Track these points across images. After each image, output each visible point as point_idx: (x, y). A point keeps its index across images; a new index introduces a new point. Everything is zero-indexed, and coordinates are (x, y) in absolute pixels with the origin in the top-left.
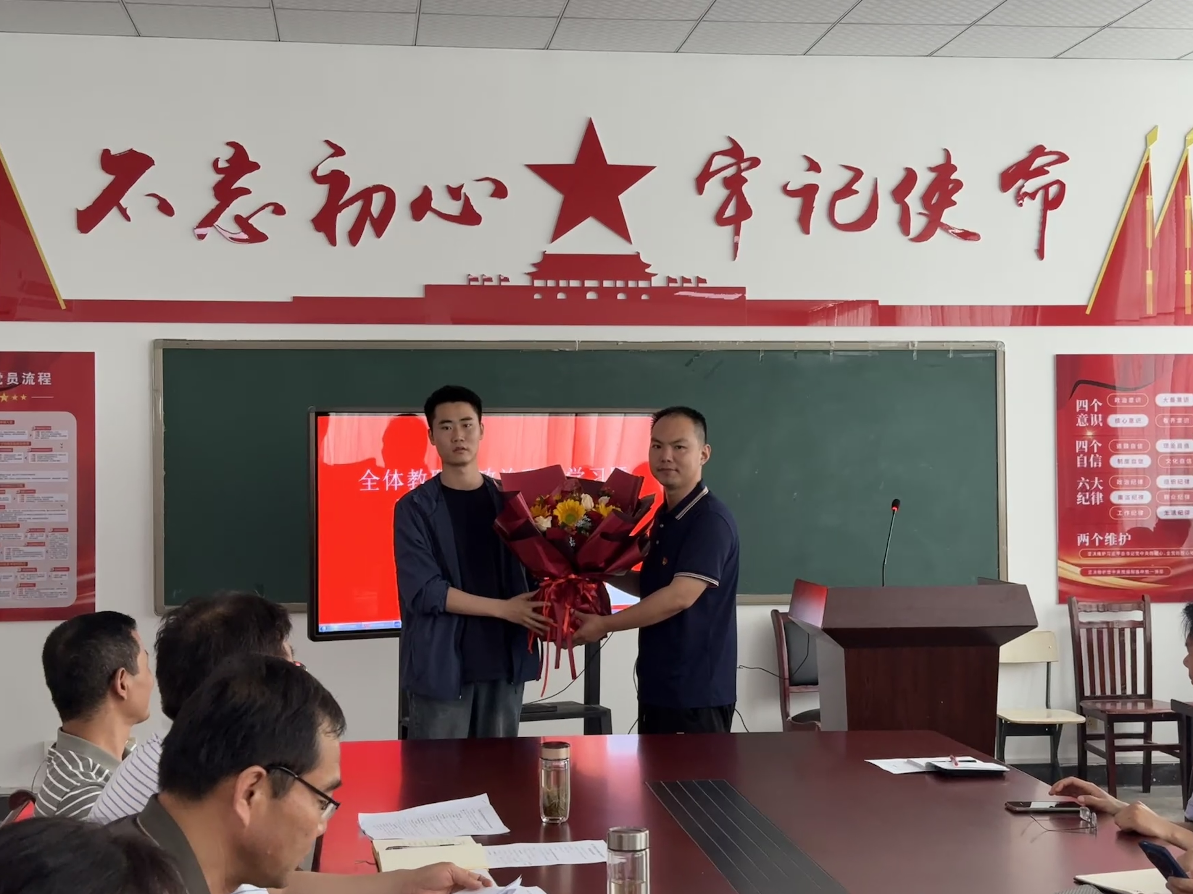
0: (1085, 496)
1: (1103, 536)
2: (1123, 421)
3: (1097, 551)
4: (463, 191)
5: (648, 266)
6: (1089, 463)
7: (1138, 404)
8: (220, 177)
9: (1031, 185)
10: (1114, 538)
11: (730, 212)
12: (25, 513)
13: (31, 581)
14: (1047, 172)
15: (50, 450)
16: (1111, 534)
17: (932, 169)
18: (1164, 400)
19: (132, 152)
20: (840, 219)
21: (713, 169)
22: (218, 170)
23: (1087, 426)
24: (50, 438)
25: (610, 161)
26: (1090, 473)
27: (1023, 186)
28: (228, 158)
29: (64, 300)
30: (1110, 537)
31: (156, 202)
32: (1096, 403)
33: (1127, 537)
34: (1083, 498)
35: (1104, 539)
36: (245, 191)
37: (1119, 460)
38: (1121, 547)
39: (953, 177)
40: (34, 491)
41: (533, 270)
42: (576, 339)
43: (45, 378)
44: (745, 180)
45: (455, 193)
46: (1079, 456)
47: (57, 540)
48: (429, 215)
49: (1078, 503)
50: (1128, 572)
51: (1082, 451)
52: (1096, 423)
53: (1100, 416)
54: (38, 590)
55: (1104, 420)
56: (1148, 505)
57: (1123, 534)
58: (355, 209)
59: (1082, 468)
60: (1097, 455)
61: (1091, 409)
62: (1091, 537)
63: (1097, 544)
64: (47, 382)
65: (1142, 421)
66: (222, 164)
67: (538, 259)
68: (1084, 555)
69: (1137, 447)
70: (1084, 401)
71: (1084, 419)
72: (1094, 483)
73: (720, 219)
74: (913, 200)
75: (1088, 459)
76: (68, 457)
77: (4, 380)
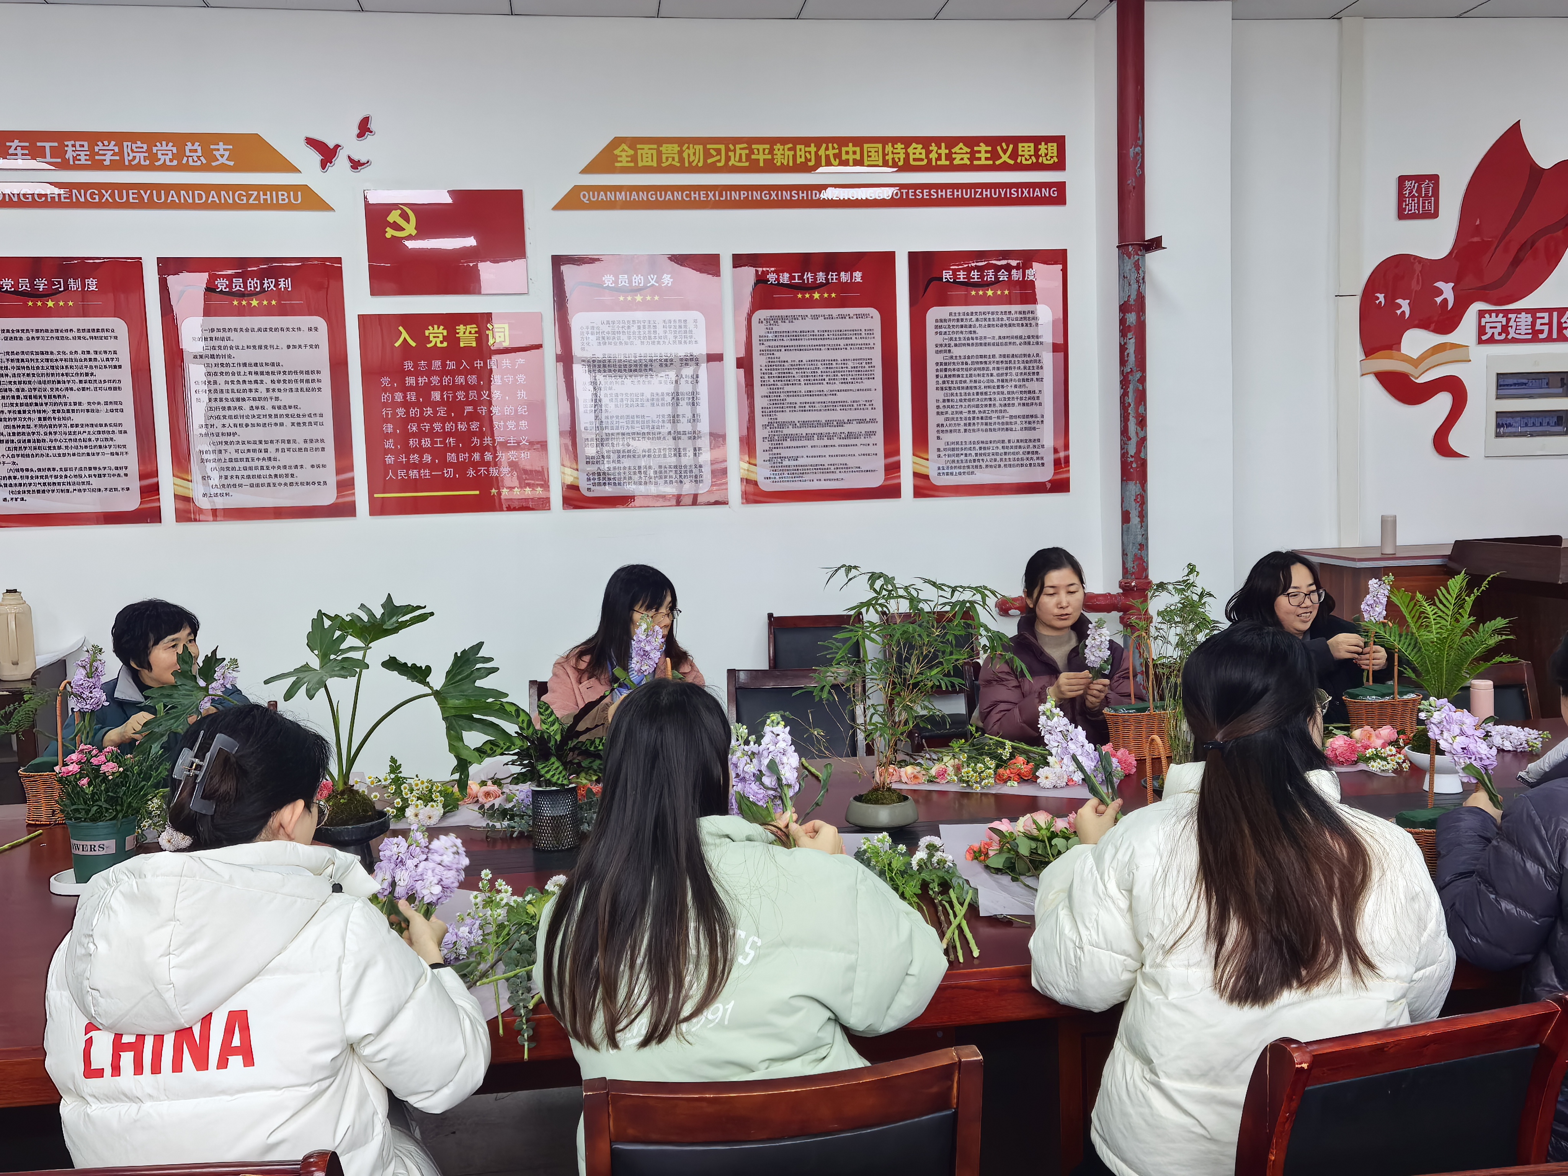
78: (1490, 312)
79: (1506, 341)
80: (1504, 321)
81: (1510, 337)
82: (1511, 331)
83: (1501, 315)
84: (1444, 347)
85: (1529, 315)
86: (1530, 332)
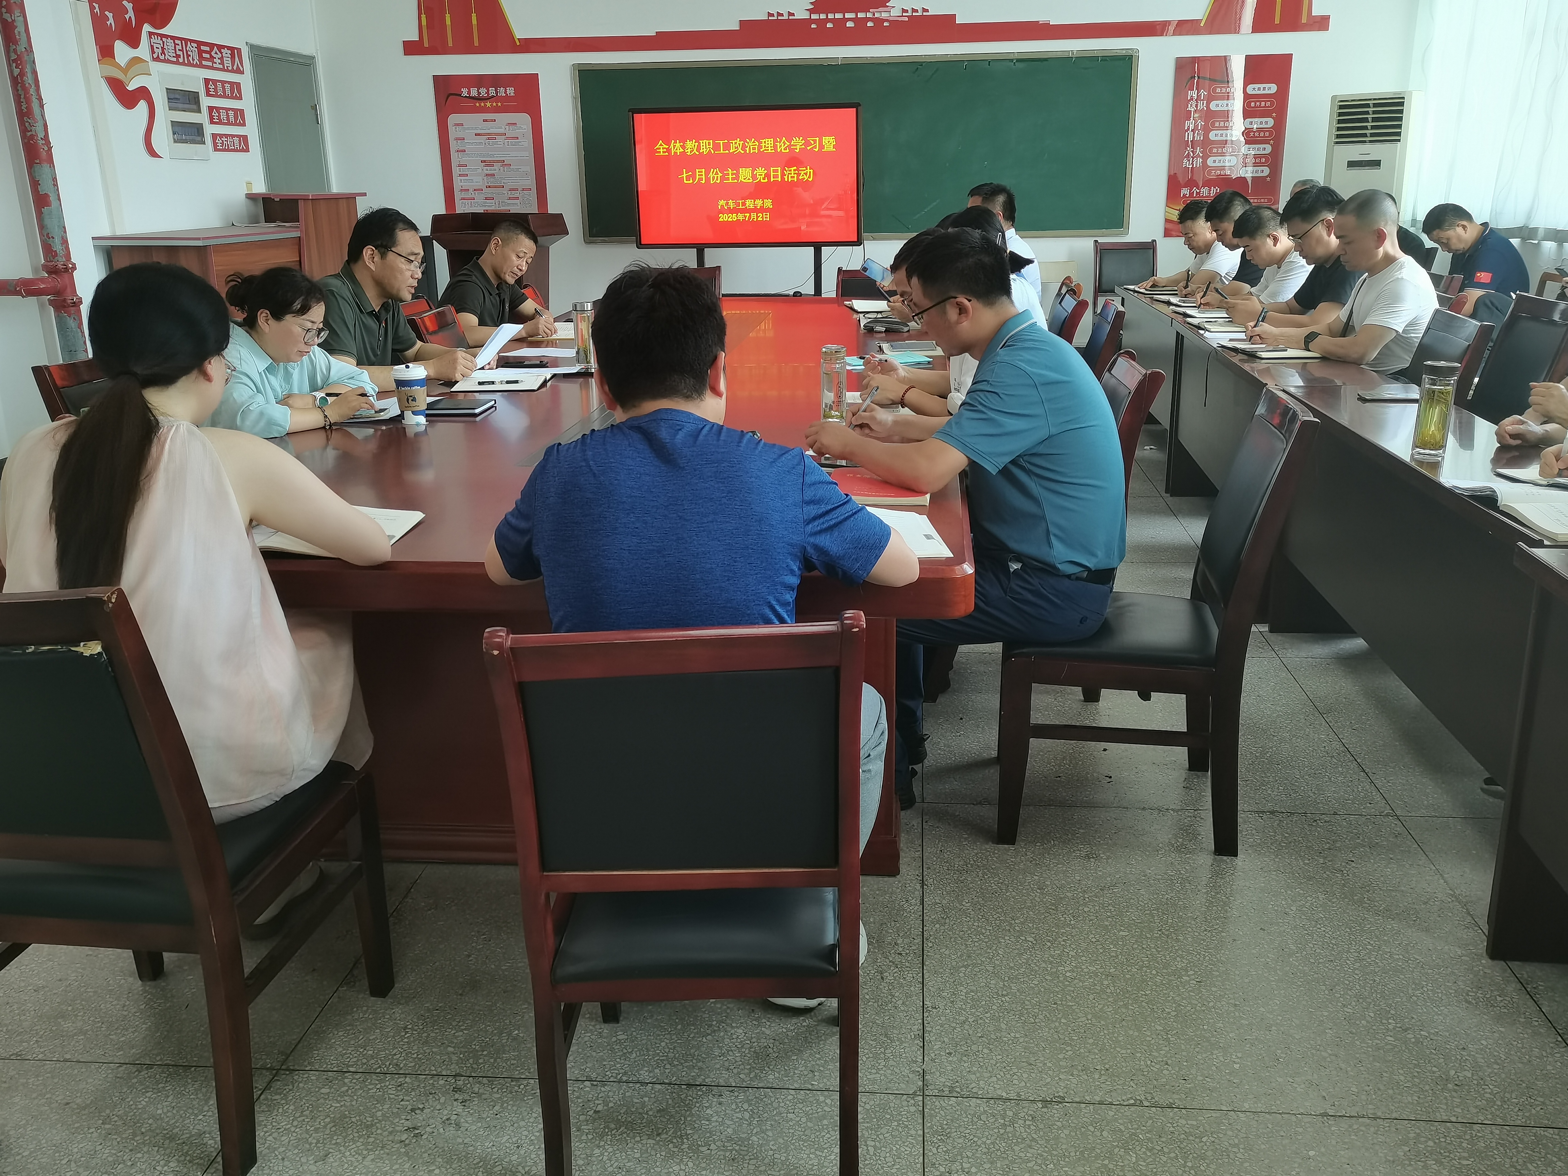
0: (1189, 161)
2: (1221, 105)
6: (1194, 137)
12: (506, 179)
15: (517, 138)
16: (1205, 188)
23: (1194, 110)
24: (517, 130)
26: (1194, 144)
29: (518, 39)
30: (1204, 190)
32: (1203, 93)
34: (1188, 163)
35: (1200, 191)
37: (1216, 135)
40: (510, 165)
41: (811, 7)
42: (839, 56)
43: (511, 91)
46: (1187, 132)
47: (525, 194)
49: (1183, 167)
51: (1189, 129)
52: (1202, 108)
53: (1205, 102)
55: (1208, 106)
59: (1189, 141)
60: (1200, 131)
61: (1199, 97)
62: (1191, 190)
64: (512, 94)
70: (1194, 92)
71: (1193, 105)
72: (1196, 152)
75: (1193, 134)
76: (527, 142)
77: (488, 93)
78: (154, 34)
79: (165, 61)
80: (161, 42)
81: (166, 58)
82: (166, 52)
83: (159, 38)
84: (136, 60)
85: (172, 41)
86: (174, 55)
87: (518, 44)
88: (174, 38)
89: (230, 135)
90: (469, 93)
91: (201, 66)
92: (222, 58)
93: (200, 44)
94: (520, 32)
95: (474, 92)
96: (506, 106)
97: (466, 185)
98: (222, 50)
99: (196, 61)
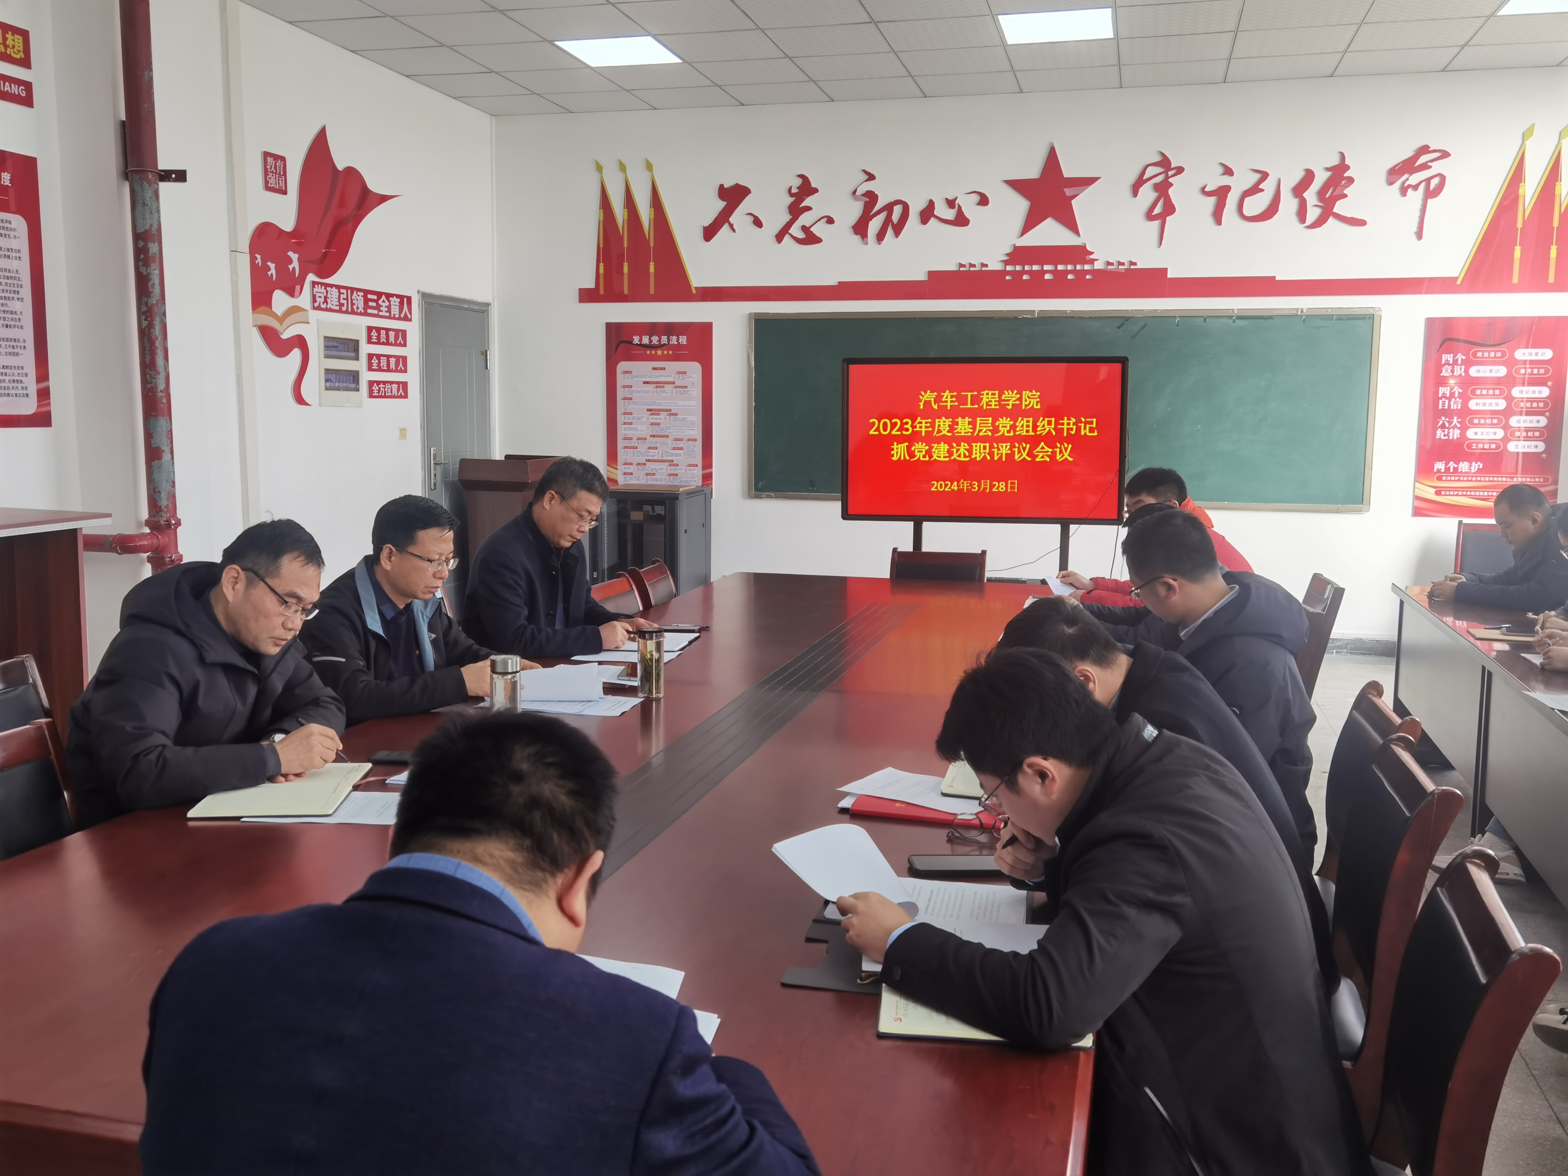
0: (1444, 431)
1: (1458, 463)
2: (1483, 371)
3: (1451, 476)
4: (957, 202)
5: (1092, 253)
6: (1449, 405)
7: (1499, 358)
8: (792, 199)
9: (1414, 179)
10: (1467, 466)
11: (1158, 210)
12: (671, 428)
13: (675, 472)
14: (1430, 167)
15: (686, 387)
16: (1465, 463)
17: (1328, 169)
18: (1521, 354)
19: (737, 185)
20: (1247, 212)
21: (1145, 177)
22: (792, 195)
23: (1450, 376)
24: (686, 379)
25: (1065, 176)
26: (1448, 413)
27: (1408, 179)
28: (798, 186)
29: (696, 288)
30: (1463, 465)
31: (752, 219)
32: (1460, 357)
33: (1479, 466)
34: (1443, 433)
35: (1458, 467)
36: (809, 209)
37: (1477, 403)
38: (1474, 473)
39: (1345, 175)
40: (676, 414)
41: (1006, 258)
42: (1036, 310)
43: (683, 340)
44: (1172, 185)
45: (951, 203)
46: (1442, 399)
47: (690, 446)
48: (932, 220)
49: (1437, 437)
50: (1477, 493)
51: (1444, 396)
52: (1459, 373)
53: (1463, 367)
54: (680, 478)
55: (1466, 371)
56: (1500, 440)
57: (1475, 463)
58: (882, 217)
59: (1443, 409)
60: (1458, 399)
61: (1455, 362)
62: (1446, 464)
63: (1451, 470)
64: (685, 343)
65: (1501, 371)
66: (794, 190)
67: (1009, 250)
68: (1440, 479)
69: (1494, 393)
70: (1449, 355)
71: (1448, 370)
72: (1452, 422)
73: (1150, 216)
74: (1311, 195)
75: (1449, 403)
76: (696, 392)
77: (659, 341)
78: (318, 283)
79: (326, 310)
80: (325, 291)
81: (328, 308)
82: (329, 301)
83: (323, 287)
84: (295, 309)
85: (337, 290)
86: (338, 304)
87: (694, 292)
88: (339, 287)
89: (388, 382)
90: (641, 340)
91: (366, 314)
92: (389, 307)
93: (366, 292)
94: (697, 280)
95: (646, 340)
96: (677, 353)
97: (629, 433)
98: (391, 299)
99: (361, 310)
